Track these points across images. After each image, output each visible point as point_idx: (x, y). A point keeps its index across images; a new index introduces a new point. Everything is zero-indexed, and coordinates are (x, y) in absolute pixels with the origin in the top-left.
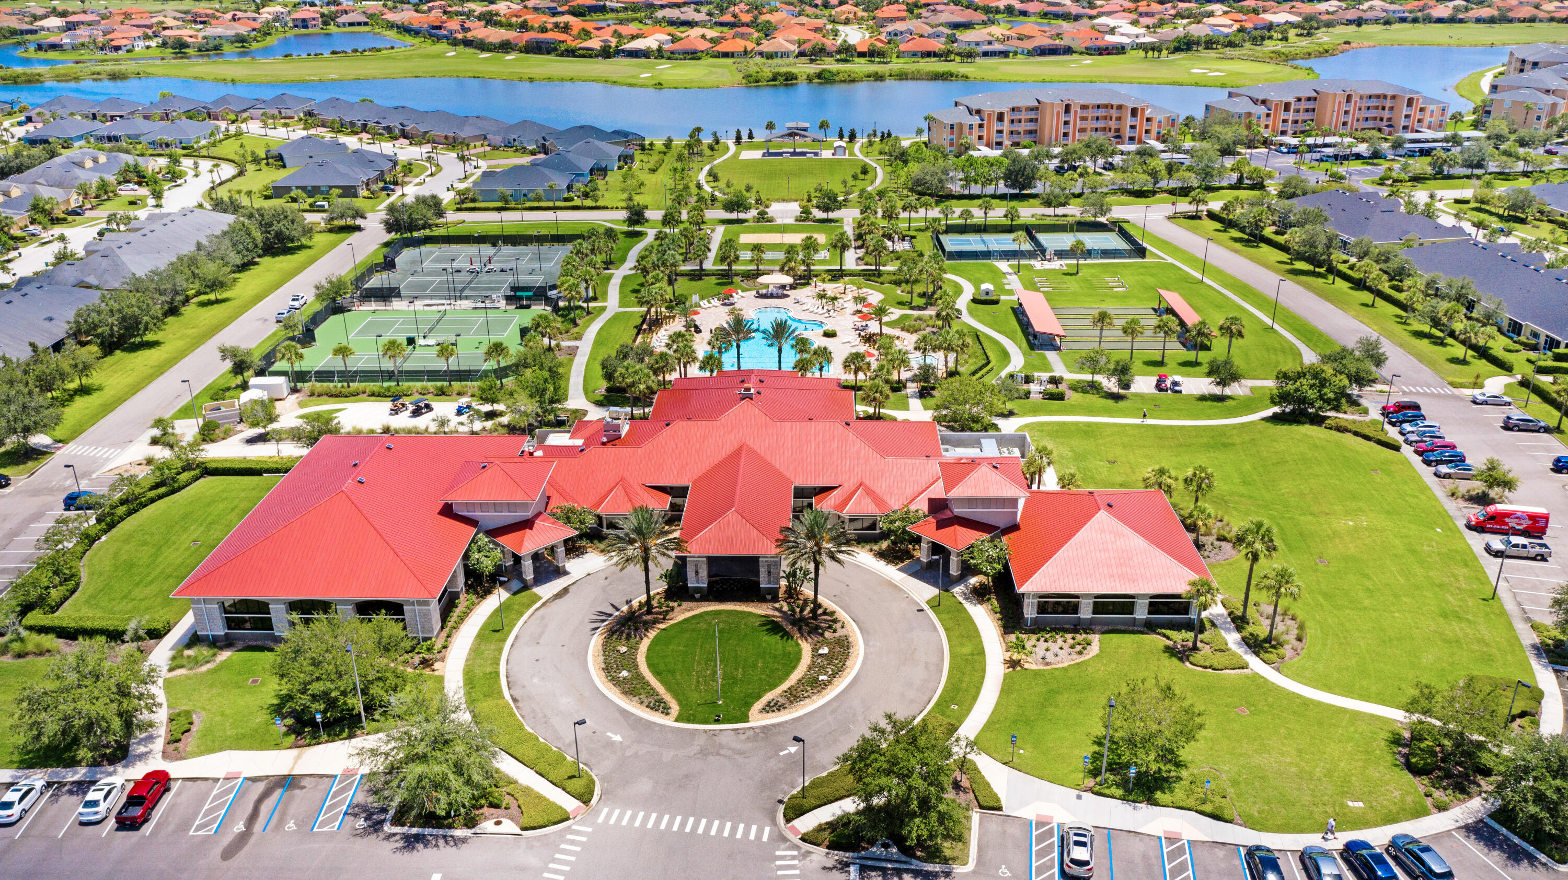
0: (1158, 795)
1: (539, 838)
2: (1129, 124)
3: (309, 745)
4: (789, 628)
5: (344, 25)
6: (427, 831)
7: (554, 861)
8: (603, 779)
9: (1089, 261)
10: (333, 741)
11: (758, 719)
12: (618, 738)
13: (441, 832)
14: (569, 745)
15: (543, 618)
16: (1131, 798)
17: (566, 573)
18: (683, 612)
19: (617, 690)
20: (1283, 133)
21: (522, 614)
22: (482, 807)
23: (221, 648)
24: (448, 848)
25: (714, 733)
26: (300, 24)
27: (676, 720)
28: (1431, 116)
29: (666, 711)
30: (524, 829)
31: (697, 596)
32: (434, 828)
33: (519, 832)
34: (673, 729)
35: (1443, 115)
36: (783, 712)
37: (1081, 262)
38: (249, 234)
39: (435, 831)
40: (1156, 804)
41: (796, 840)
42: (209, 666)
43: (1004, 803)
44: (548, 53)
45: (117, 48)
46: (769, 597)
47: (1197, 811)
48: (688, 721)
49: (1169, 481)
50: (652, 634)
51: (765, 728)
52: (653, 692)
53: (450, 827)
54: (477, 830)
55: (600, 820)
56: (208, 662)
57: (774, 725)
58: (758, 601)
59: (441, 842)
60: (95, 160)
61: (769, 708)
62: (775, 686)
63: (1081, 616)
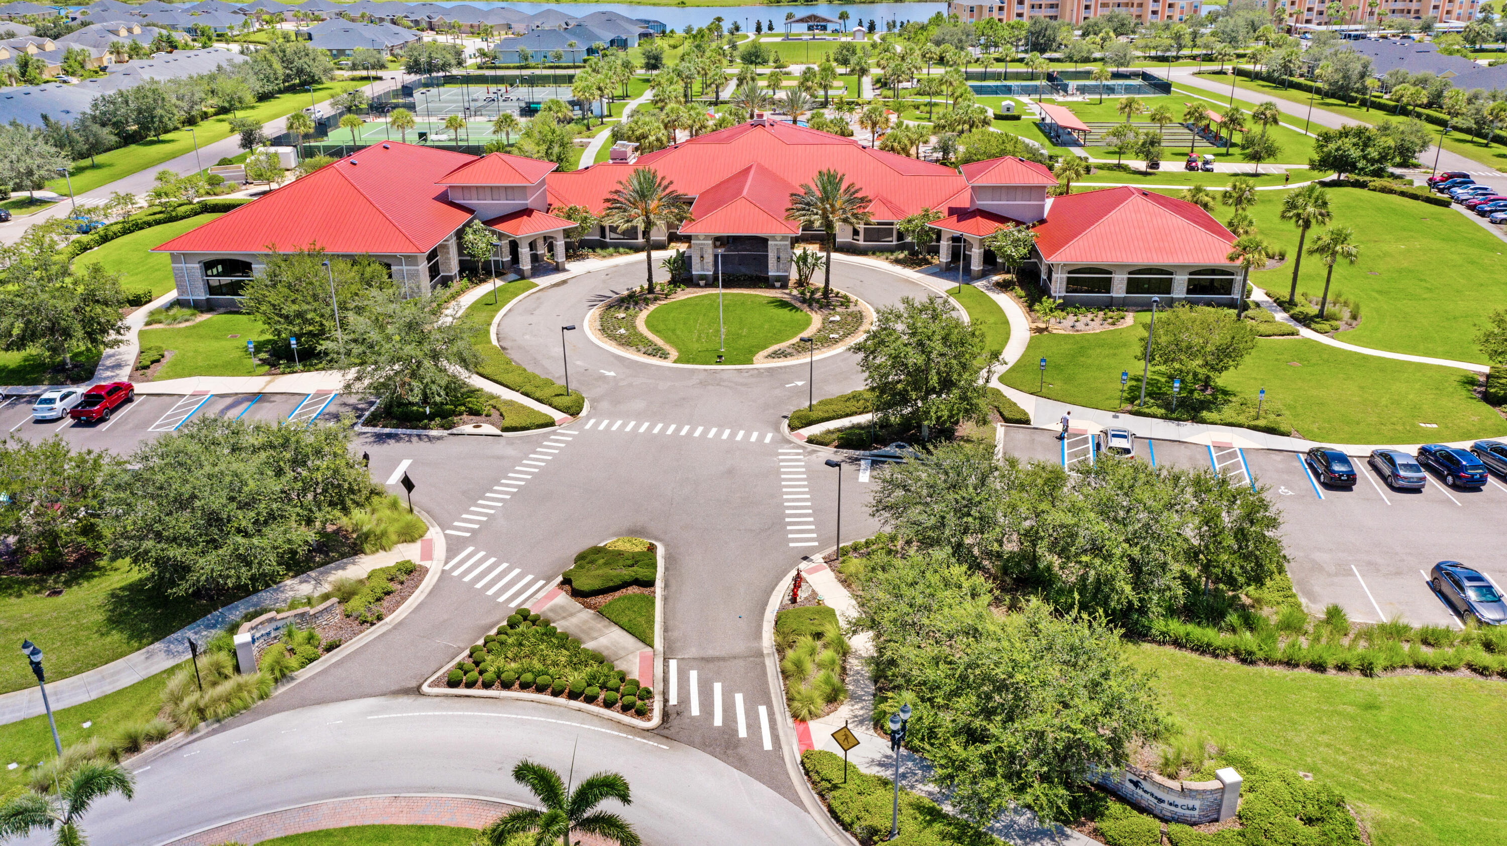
0: (1205, 414)
1: (521, 438)
2: (1151, 9)
3: (283, 373)
4: (798, 304)
6: (400, 431)
7: (535, 452)
8: (593, 401)
10: (309, 371)
11: (761, 362)
12: (612, 374)
13: (415, 432)
14: (559, 378)
15: (538, 298)
16: (1174, 416)
17: (564, 270)
18: (684, 294)
19: (614, 343)
20: (1308, 21)
21: (517, 295)
22: (461, 414)
23: (202, 312)
24: (422, 443)
25: (715, 371)
27: (675, 362)
28: (1460, 8)
29: (665, 356)
30: (506, 429)
31: (702, 283)
32: (407, 428)
33: (498, 432)
34: (670, 368)
35: (1472, 7)
36: (789, 358)
37: (1104, 96)
38: (271, 66)
39: (408, 431)
40: (1203, 421)
41: (802, 442)
42: (188, 324)
43: (1032, 417)
46: (778, 284)
47: (1249, 427)
48: (688, 362)
49: (1206, 199)
50: (652, 307)
51: (769, 370)
52: (650, 343)
53: (425, 427)
54: (454, 431)
55: (588, 427)
56: (187, 320)
57: (780, 368)
58: (766, 287)
59: (415, 439)
60: (130, 30)
61: (776, 355)
62: (783, 341)
63: (1114, 295)
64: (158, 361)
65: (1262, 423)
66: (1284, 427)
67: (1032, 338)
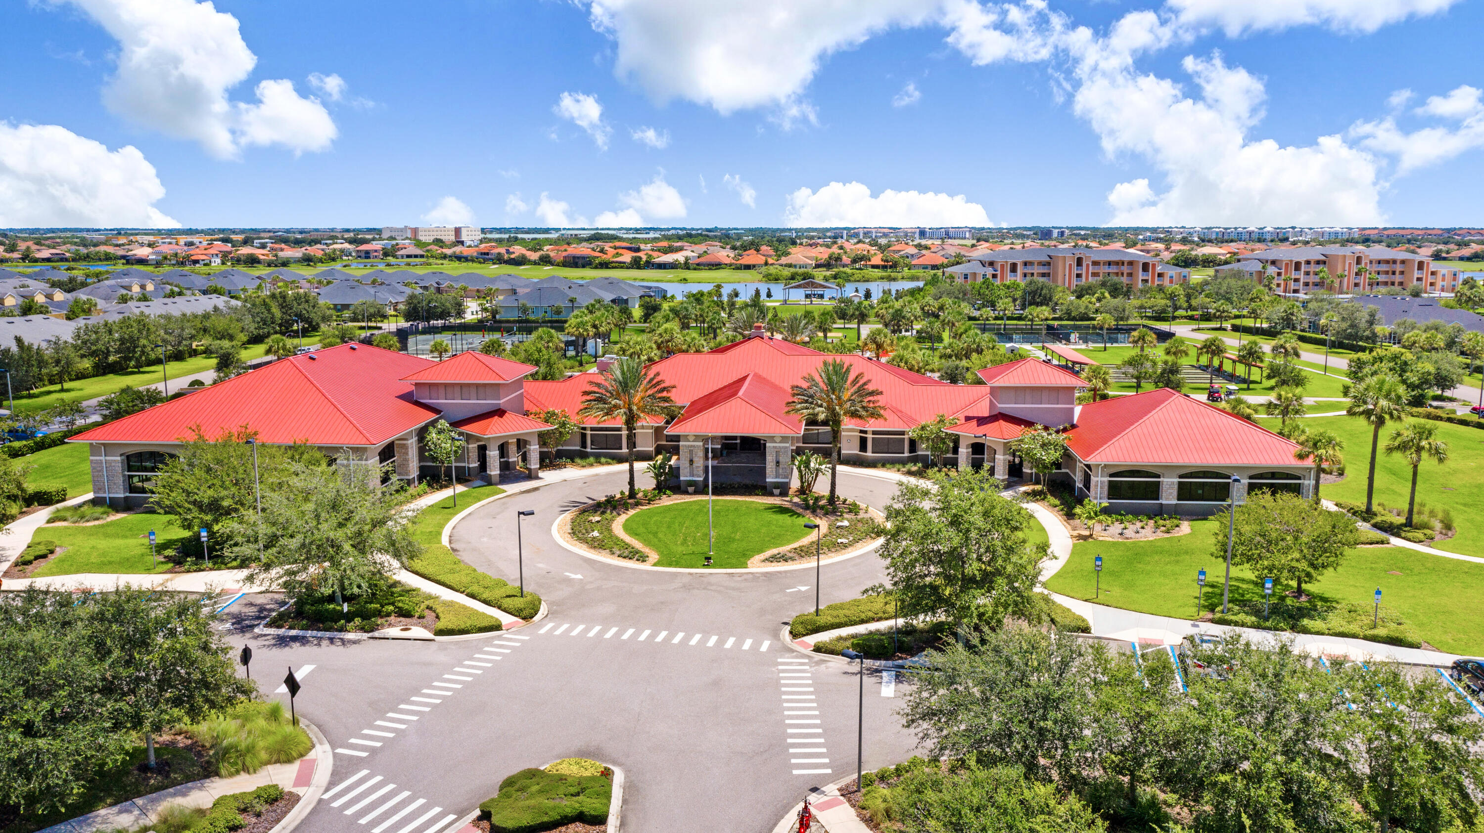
0: (1306, 622)
1: (457, 643)
2: (1141, 278)
3: (188, 571)
4: (800, 511)
5: (402, 257)
6: (309, 633)
7: (472, 659)
8: (551, 604)
9: (1115, 345)
10: (219, 569)
11: (756, 566)
12: (579, 576)
13: (328, 634)
14: (515, 580)
15: (504, 504)
16: (1268, 624)
17: (537, 478)
18: (669, 501)
19: (584, 546)
20: (1296, 291)
21: (479, 500)
22: (388, 615)
23: (117, 511)
24: (333, 647)
25: (702, 575)
26: (363, 255)
27: (655, 565)
28: (1443, 280)
29: (643, 559)
30: (440, 632)
31: (691, 489)
32: (319, 630)
33: (430, 636)
34: (647, 572)
35: (1454, 280)
36: (790, 562)
37: (1108, 345)
38: (269, 310)
39: (320, 634)
40: (1305, 631)
41: (808, 651)
42: (97, 523)
43: (1091, 623)
44: (584, 267)
45: (196, 262)
46: (776, 491)
47: (1366, 638)
48: (670, 565)
50: (632, 512)
51: (766, 575)
52: (627, 546)
53: (341, 630)
54: (376, 634)
55: (543, 631)
56: (97, 519)
57: (780, 572)
58: (764, 495)
59: (325, 643)
60: (143, 287)
61: (774, 559)
62: (782, 545)
63: (1164, 502)
64: (44, 556)
65: (1381, 632)
66: (1411, 637)
67: (1074, 546)
